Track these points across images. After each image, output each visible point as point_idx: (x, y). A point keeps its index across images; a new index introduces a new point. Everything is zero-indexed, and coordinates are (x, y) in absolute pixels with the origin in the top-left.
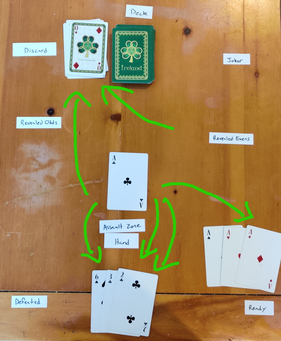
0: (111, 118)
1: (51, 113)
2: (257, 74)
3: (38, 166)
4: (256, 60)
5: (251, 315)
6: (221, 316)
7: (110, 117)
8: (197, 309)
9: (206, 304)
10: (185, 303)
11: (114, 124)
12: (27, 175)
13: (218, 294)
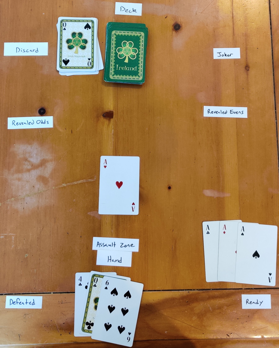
0: (103, 116)
1: (42, 112)
2: (247, 68)
3: (30, 167)
4: (246, 54)
5: (248, 309)
6: (218, 311)
7: (102, 114)
8: (194, 305)
9: (203, 300)
10: (182, 299)
11: (106, 121)
12: (20, 175)
13: (215, 289)
